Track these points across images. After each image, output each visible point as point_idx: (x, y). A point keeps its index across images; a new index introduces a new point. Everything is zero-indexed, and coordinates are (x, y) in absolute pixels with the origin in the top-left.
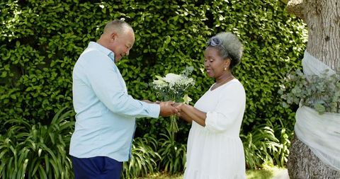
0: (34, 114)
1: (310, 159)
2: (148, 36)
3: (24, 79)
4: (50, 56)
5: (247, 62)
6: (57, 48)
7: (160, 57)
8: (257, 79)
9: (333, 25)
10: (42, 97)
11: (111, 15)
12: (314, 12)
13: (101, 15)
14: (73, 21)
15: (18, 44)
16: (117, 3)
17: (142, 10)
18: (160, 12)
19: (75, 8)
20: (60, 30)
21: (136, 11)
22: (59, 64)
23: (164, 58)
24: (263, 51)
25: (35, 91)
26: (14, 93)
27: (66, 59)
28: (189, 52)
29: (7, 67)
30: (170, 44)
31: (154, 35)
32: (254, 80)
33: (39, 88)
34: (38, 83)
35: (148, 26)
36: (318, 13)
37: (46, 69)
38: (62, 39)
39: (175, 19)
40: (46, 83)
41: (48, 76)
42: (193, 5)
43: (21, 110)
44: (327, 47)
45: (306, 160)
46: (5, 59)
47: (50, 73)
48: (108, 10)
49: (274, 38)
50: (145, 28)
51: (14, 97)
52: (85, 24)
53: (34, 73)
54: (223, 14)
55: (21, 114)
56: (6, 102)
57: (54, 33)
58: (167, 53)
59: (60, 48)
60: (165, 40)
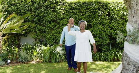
1: (127, 58)
2: (88, 19)
4: (60, 25)
5: (121, 27)
7: (92, 26)
9: (135, 12)
11: (78, 13)
12: (129, 8)
13: (75, 14)
14: (67, 16)
15: (52, 22)
17: (87, 12)
18: (92, 12)
19: (68, 12)
21: (85, 12)
25: (56, 35)
26: (51, 35)
28: (101, 24)
29: (49, 28)
30: (95, 22)
31: (90, 19)
34: (57, 33)
36: (130, 8)
38: (64, 21)
39: (97, 14)
42: (103, 10)
43: (53, 40)
44: (133, 20)
46: (48, 26)
50: (88, 17)
51: (51, 37)
52: (70, 16)
53: (56, 30)
54: (113, 12)
55: (53, 41)
57: (61, 19)
58: (95, 25)
59: (63, 23)
60: (93, 21)
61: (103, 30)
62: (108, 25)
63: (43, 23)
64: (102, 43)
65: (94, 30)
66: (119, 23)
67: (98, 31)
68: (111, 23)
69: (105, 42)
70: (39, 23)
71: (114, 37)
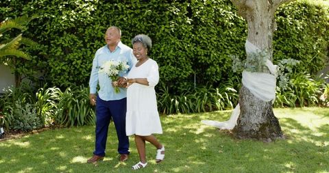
0: (76, 79)
1: (250, 95)
2: (149, 25)
3: (71, 56)
4: (86, 41)
5: (215, 41)
6: (90, 35)
7: (158, 39)
8: (221, 52)
9: (259, 27)
10: (82, 67)
11: (125, 12)
12: (250, 20)
13: (118, 12)
14: (100, 16)
15: (65, 33)
16: (128, 3)
17: (145, 8)
18: (156, 9)
19: (100, 8)
20: (92, 23)
21: (141, 9)
22: (93, 45)
23: (160, 40)
24: (225, 33)
25: (77, 64)
26: (65, 65)
27: (96, 42)
28: (176, 35)
29: (60, 49)
30: (164, 30)
31: (154, 24)
32: (219, 53)
33: (79, 62)
34: (79, 58)
35: (149, 18)
36: (252, 20)
37: (83, 49)
38: (94, 29)
39: (167, 13)
40: (84, 58)
41: (85, 53)
42: (178, 3)
43: (68, 77)
44: (257, 38)
45: (247, 96)
46: (58, 43)
47: (86, 52)
48: (122, 8)
49: (233, 24)
50: (147, 20)
51: (64, 68)
52: (108, 18)
53: (76, 52)
54: (199, 9)
55: (68, 79)
56: (59, 72)
58: (162, 36)
59: (93, 35)
60: (160, 27)
61: (180, 49)
62: (190, 37)
63: (43, 36)
64: (179, 75)
65: (162, 49)
66: (211, 33)
67: (172, 51)
68: (197, 33)
69: (185, 74)
70: (32, 35)
71: (203, 61)
